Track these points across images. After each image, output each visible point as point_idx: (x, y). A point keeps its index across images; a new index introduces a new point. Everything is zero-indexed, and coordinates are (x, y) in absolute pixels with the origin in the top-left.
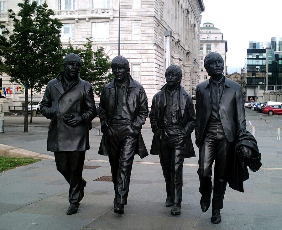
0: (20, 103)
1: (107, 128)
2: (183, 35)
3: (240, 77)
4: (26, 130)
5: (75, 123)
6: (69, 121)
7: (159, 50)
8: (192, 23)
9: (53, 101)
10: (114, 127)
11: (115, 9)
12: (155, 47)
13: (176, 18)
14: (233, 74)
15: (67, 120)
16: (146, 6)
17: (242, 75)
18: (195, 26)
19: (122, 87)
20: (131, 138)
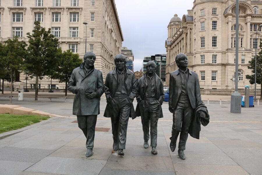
0: (29, 84)
1: (111, 99)
2: (114, 52)
3: (139, 73)
4: (36, 99)
5: (92, 97)
6: (89, 95)
7: (103, 59)
8: (118, 46)
9: (77, 82)
10: (115, 99)
11: (81, 38)
12: (101, 58)
13: (111, 44)
14: (136, 72)
15: (87, 95)
16: (96, 37)
17: (141, 73)
18: (119, 48)
19: (121, 73)
20: (127, 106)
